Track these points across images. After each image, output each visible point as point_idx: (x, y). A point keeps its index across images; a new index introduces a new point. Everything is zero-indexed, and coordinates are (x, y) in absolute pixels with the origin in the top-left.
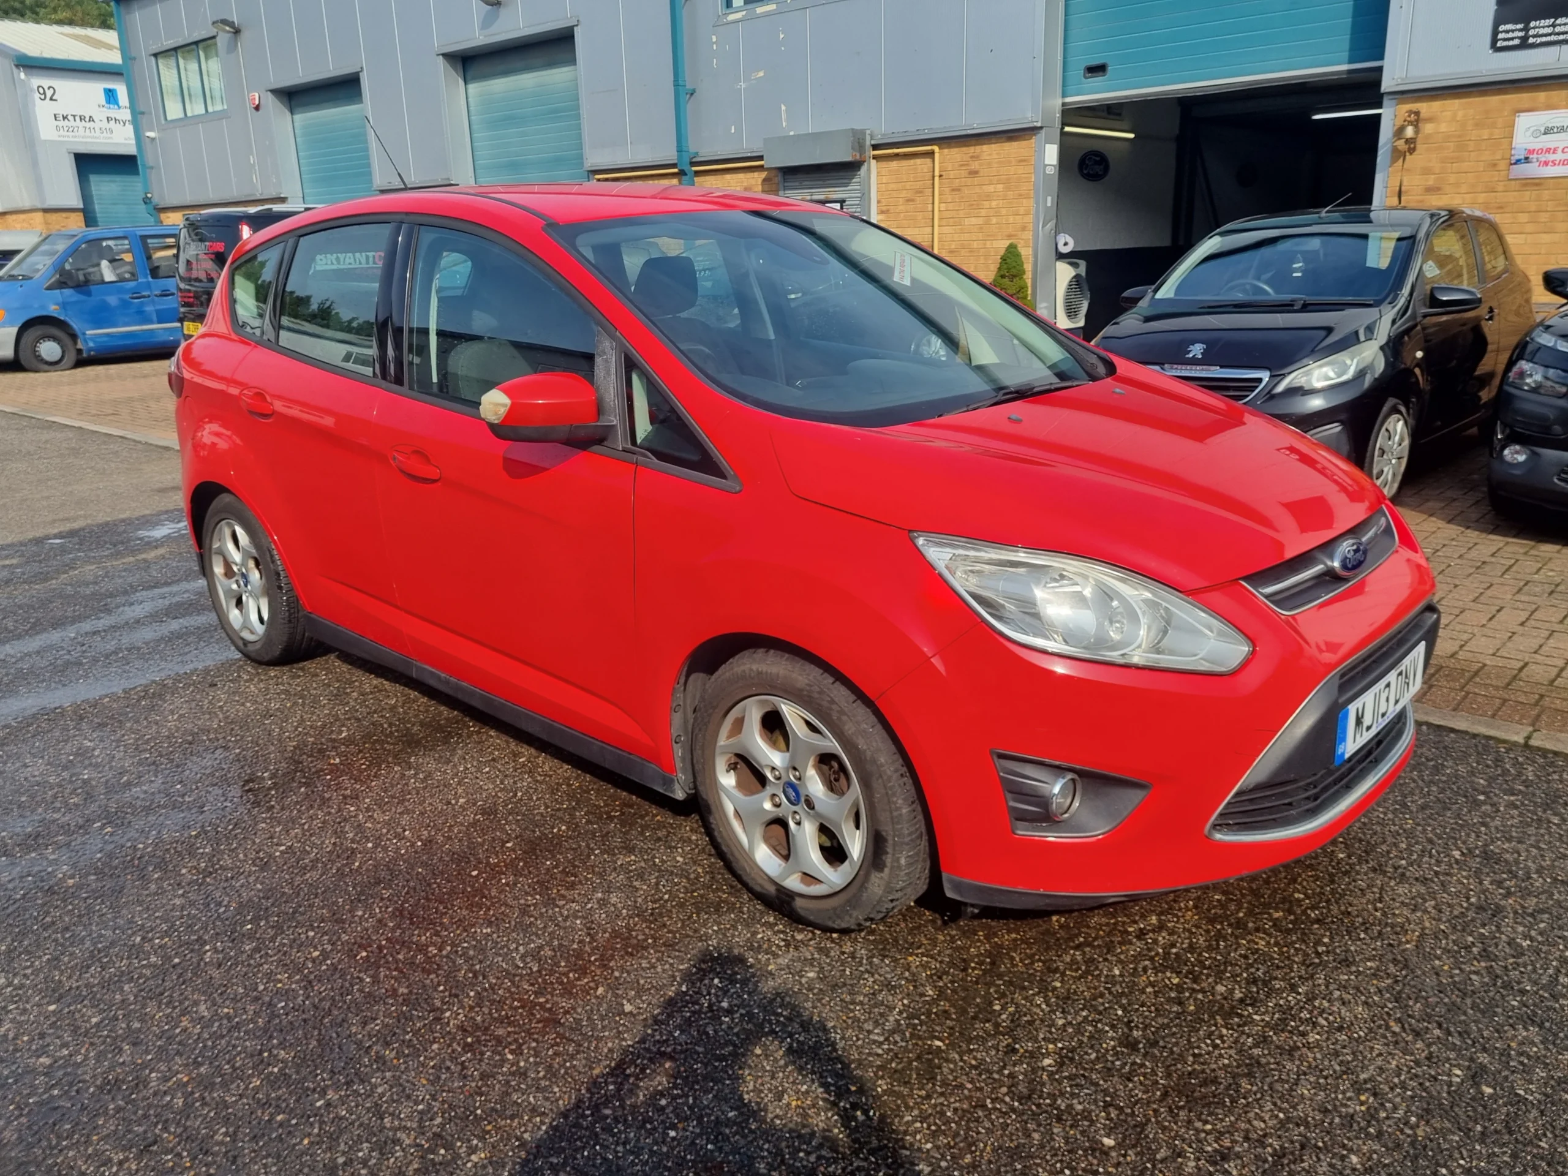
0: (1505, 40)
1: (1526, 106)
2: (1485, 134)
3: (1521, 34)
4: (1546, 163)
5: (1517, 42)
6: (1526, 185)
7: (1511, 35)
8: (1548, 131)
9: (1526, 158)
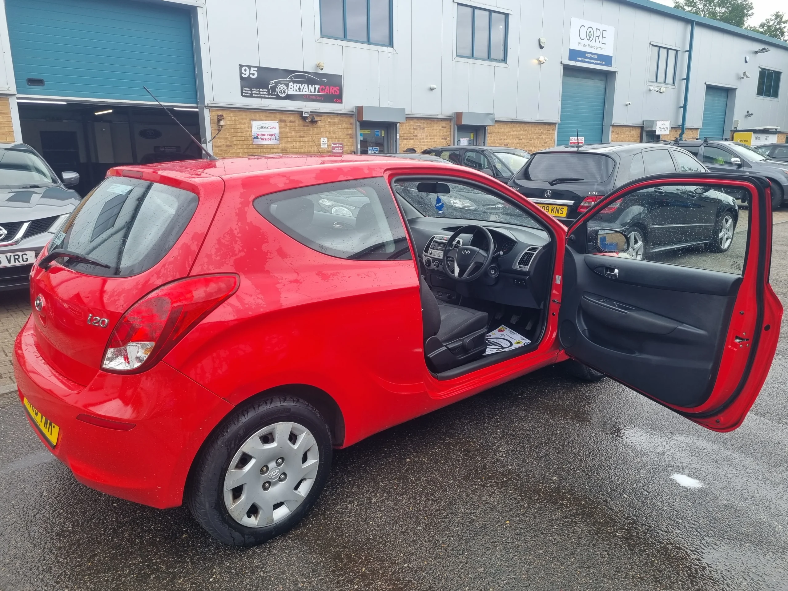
0: (245, 93)
1: (254, 118)
2: (243, 127)
3: (250, 92)
4: (263, 139)
5: (249, 95)
6: (258, 146)
7: (247, 92)
8: (262, 128)
9: (257, 137)
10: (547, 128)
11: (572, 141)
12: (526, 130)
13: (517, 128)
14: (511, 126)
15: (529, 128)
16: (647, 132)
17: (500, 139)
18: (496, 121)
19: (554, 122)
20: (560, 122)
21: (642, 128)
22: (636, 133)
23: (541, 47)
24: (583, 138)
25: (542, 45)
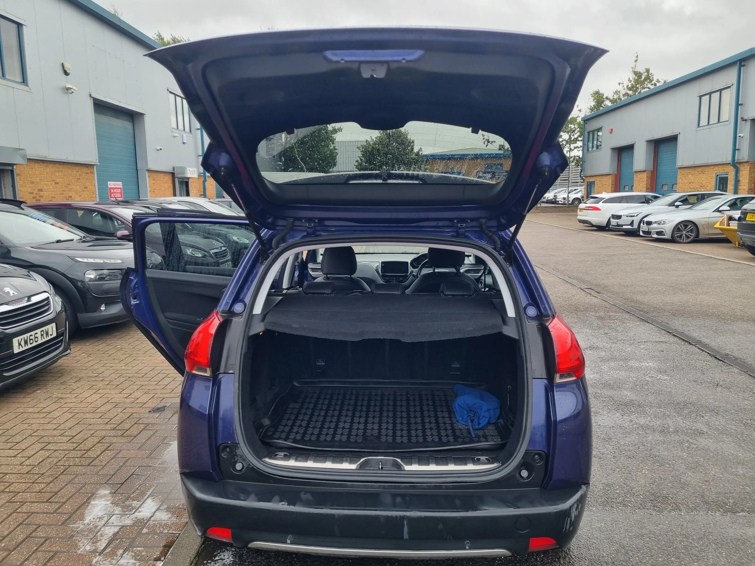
10: (85, 170)
11: (110, 187)
12: (62, 172)
13: (50, 169)
14: (43, 166)
15: (66, 170)
16: (179, 178)
17: (32, 183)
18: (28, 159)
19: (93, 164)
20: (99, 164)
21: (173, 174)
22: (168, 179)
23: (66, 73)
24: (121, 183)
25: (68, 71)
